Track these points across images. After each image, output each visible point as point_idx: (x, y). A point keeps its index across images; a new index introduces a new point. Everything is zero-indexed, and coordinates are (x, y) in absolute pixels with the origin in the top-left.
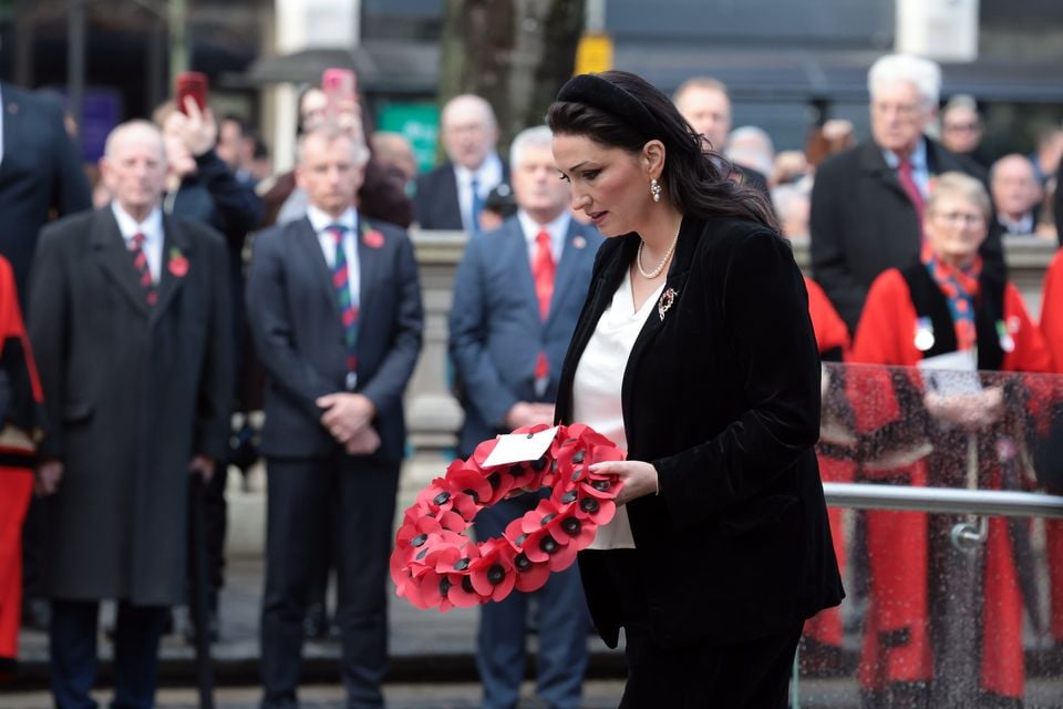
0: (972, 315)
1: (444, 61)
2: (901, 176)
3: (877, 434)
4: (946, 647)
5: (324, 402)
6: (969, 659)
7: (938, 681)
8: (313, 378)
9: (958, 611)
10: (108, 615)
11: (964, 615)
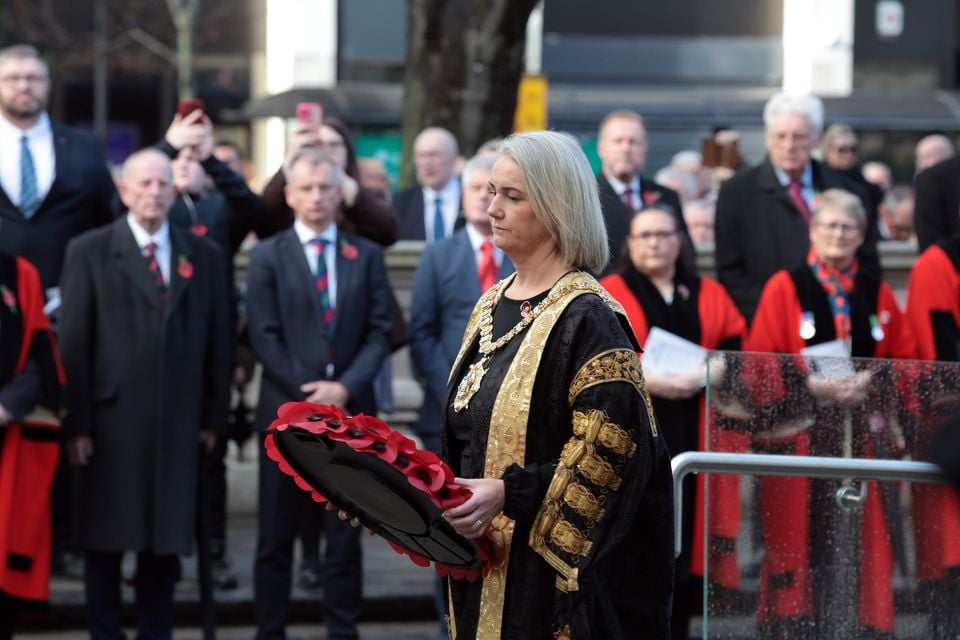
0: (848, 309)
1: (406, 97)
2: (792, 193)
3: (773, 412)
4: (833, 592)
5: (307, 388)
6: (851, 602)
7: (826, 620)
8: (298, 369)
9: (842, 561)
10: (129, 566)
11: (848, 564)
